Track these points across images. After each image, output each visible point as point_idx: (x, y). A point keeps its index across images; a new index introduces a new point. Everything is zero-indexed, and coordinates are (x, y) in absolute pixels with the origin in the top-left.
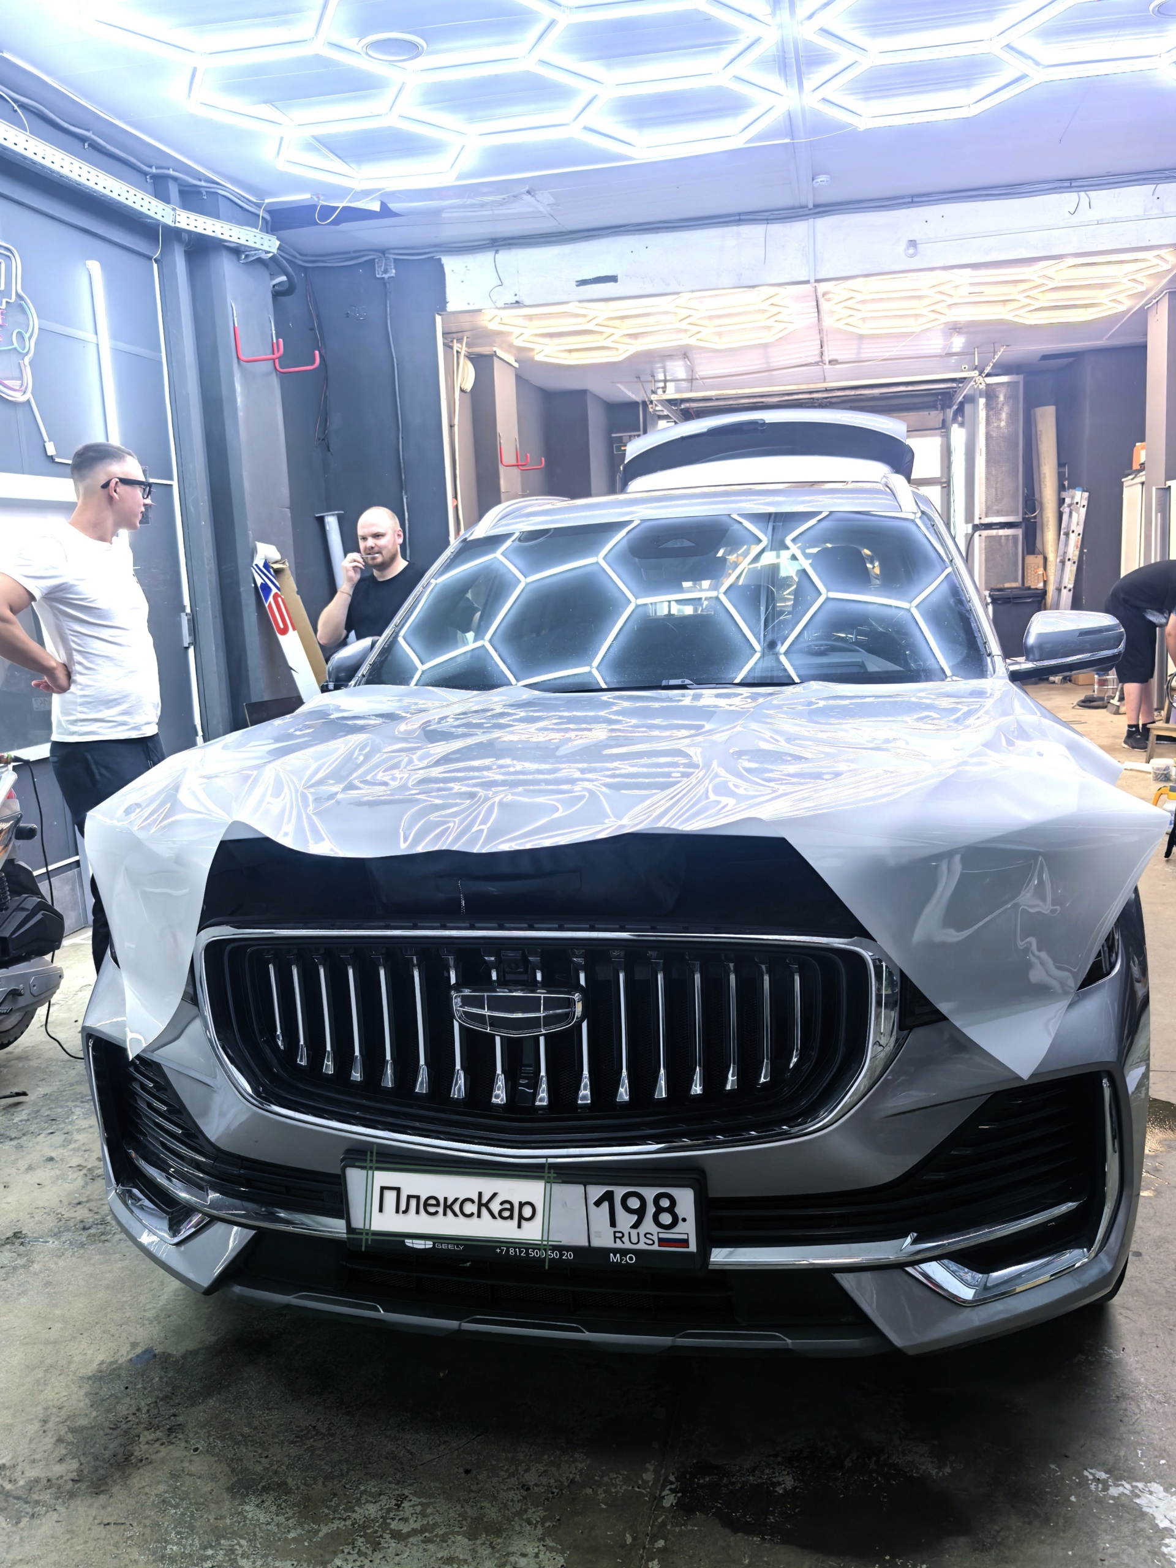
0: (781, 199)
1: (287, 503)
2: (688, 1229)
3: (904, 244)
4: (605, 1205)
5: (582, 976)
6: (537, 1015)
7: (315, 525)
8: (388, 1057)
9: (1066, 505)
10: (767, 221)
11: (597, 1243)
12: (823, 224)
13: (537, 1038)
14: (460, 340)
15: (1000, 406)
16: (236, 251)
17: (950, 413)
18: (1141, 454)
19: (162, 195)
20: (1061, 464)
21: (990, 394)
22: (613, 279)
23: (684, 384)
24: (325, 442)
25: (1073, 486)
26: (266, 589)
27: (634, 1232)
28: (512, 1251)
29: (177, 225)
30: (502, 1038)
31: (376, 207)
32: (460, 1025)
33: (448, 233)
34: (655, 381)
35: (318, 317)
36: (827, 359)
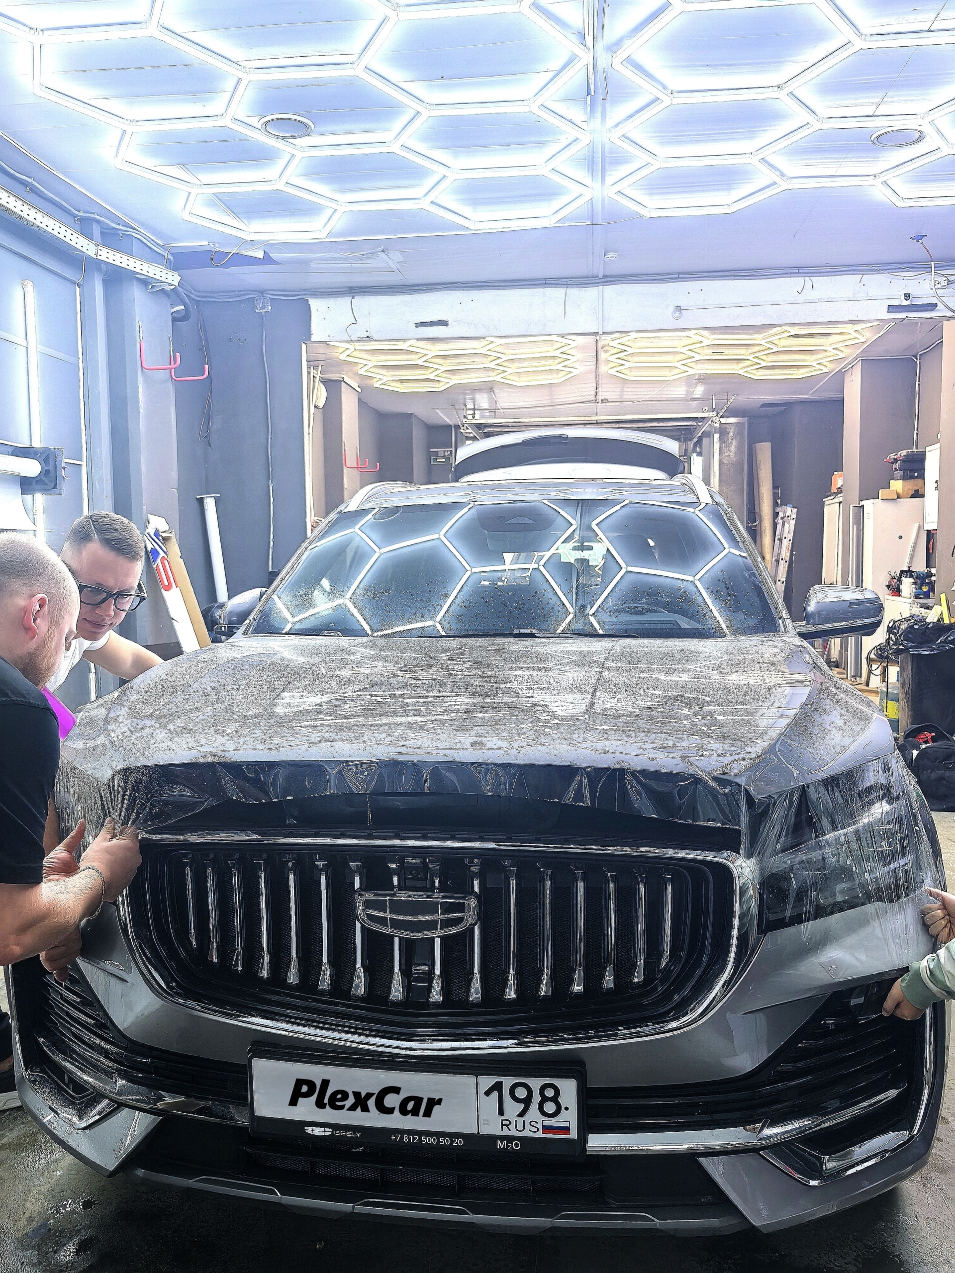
0: (579, 268)
1: (176, 485)
2: (569, 1118)
3: (672, 309)
4: (495, 1094)
5: (476, 883)
6: (434, 917)
7: (196, 505)
8: (294, 955)
9: (779, 517)
10: (567, 285)
11: (486, 1130)
12: (610, 291)
13: (433, 939)
14: (316, 367)
15: (730, 440)
16: (146, 282)
17: (691, 445)
18: (838, 481)
19: (86, 233)
20: (775, 487)
21: (723, 431)
22: (445, 323)
23: (487, 413)
24: (207, 439)
25: (784, 503)
26: (155, 552)
27: (521, 1119)
28: (406, 1139)
29: (99, 257)
30: (400, 938)
31: (260, 255)
32: (363, 927)
33: (316, 280)
34: (467, 409)
35: (206, 340)
36: (600, 398)
